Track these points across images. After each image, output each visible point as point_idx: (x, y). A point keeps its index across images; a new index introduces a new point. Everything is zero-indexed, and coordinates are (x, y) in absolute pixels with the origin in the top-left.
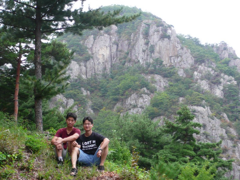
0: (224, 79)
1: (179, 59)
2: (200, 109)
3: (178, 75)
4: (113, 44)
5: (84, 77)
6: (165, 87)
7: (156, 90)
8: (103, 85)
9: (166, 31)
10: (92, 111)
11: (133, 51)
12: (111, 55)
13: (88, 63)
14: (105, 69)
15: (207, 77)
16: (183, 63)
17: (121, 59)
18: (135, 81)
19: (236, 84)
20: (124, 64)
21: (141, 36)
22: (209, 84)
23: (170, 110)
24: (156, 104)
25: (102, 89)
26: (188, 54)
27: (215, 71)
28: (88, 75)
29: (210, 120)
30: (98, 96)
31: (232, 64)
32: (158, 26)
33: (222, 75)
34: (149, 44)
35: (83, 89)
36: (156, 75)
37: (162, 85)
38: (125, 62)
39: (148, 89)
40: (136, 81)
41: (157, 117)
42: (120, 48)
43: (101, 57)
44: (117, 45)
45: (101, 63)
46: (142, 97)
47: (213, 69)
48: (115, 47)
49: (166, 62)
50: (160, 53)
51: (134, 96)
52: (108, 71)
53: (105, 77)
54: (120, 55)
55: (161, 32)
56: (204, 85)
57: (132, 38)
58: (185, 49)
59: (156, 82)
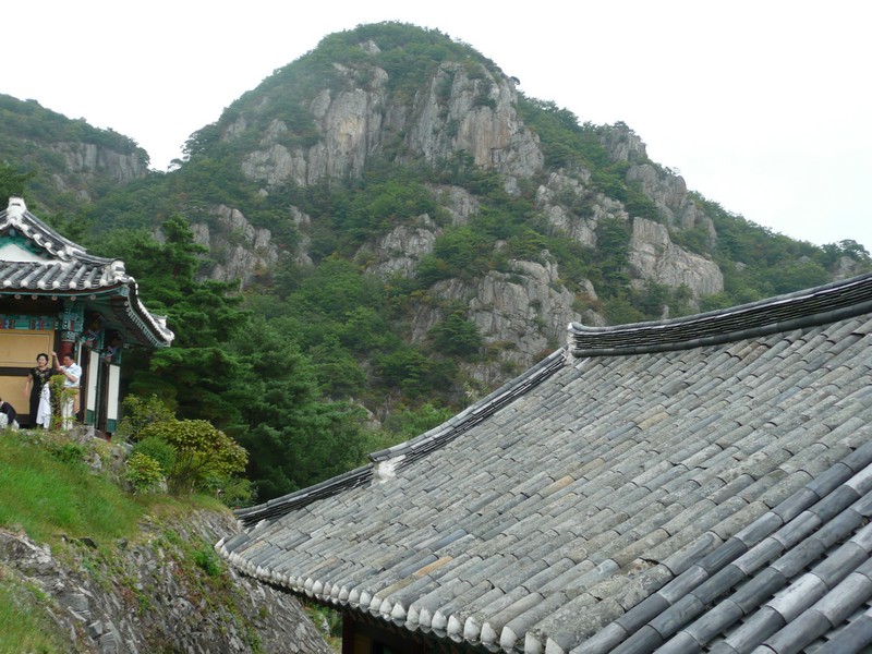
0: (602, 206)
1: (512, 154)
2: (533, 267)
3: (503, 190)
4: (373, 111)
5: (300, 182)
6: (471, 216)
7: (450, 221)
8: (340, 202)
9: (487, 89)
10: (309, 260)
11: (414, 131)
12: (367, 138)
13: (313, 150)
14: (350, 166)
15: (565, 199)
16: (518, 165)
17: (390, 147)
18: (405, 198)
19: (626, 218)
20: (392, 159)
21: (433, 98)
22: (568, 215)
23: (471, 267)
24: (444, 251)
25: (338, 213)
26: (532, 146)
27: (586, 187)
28: (310, 179)
29: (553, 291)
30: (326, 227)
31: (632, 174)
32: (471, 78)
33: (600, 196)
34: (449, 117)
35: (294, 209)
36: (455, 188)
37: (465, 211)
38: (395, 154)
39: (432, 218)
40: (409, 197)
41: (442, 280)
42: (388, 121)
43: (343, 140)
44: (384, 116)
45: (343, 154)
46: (418, 233)
47: (581, 182)
48: (377, 118)
49: (481, 159)
50: (470, 138)
51: (399, 231)
52: (357, 173)
53: (350, 187)
54: (387, 137)
55: (476, 92)
56: (558, 217)
57: (416, 101)
58: (528, 133)
59: (453, 203)
